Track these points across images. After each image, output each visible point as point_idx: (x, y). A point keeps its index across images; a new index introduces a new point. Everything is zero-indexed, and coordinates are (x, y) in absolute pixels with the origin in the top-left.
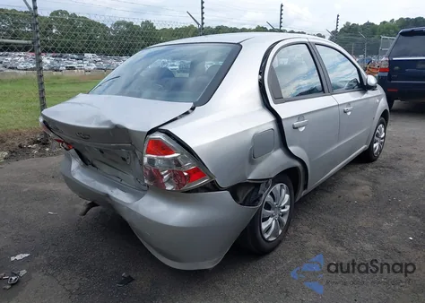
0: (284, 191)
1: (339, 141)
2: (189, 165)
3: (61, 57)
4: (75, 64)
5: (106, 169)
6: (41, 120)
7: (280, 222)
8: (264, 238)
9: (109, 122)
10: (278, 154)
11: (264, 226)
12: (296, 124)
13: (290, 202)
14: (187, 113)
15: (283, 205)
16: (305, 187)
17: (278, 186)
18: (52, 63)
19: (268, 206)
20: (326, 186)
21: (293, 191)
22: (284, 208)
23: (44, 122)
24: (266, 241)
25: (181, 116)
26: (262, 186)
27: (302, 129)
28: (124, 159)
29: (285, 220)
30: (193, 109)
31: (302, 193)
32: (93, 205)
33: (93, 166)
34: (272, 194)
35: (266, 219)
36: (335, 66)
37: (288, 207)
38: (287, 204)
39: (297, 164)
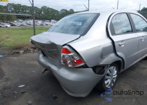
0: (114, 69)
1: (138, 51)
2: (77, 58)
3: (44, 21)
4: (48, 23)
5: (50, 58)
6: (30, 40)
7: (112, 81)
8: (106, 87)
9: (50, 42)
10: (112, 55)
11: (106, 82)
12: (120, 43)
13: (117, 74)
14: (77, 39)
15: (114, 75)
16: (123, 68)
17: (112, 67)
18: (41, 23)
19: (108, 75)
20: (132, 68)
21: (118, 69)
22: (114, 76)
23: (31, 41)
24: (107, 88)
25: (75, 40)
26: (106, 67)
27: (123, 46)
28: (56, 55)
29: (114, 80)
30: (80, 37)
31: (122, 70)
32: (46, 70)
33: (47, 57)
34: (109, 70)
35: (107, 80)
36: (138, 23)
37: (116, 76)
38: (116, 74)
39: (120, 59)
